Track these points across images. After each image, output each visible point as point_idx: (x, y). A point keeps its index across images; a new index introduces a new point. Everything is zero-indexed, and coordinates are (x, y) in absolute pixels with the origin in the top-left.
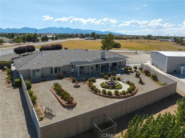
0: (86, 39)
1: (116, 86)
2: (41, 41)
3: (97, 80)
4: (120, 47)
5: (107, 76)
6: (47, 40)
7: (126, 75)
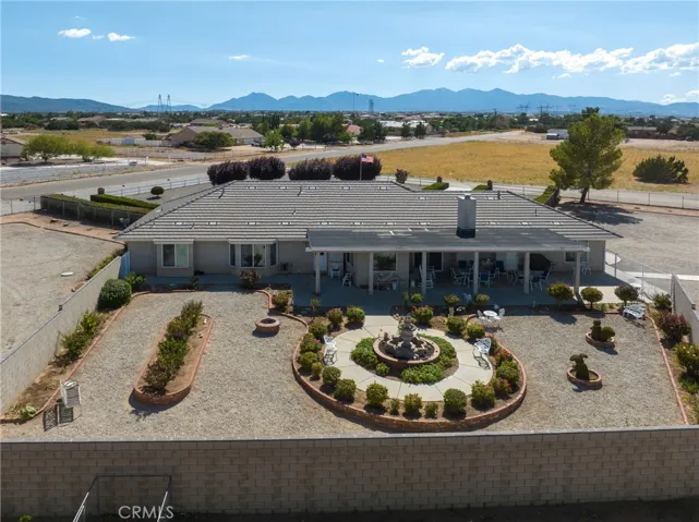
0: (549, 138)
1: (413, 365)
2: (356, 142)
3: (369, 320)
4: (683, 180)
5: (425, 310)
6: (380, 138)
7: (552, 320)
